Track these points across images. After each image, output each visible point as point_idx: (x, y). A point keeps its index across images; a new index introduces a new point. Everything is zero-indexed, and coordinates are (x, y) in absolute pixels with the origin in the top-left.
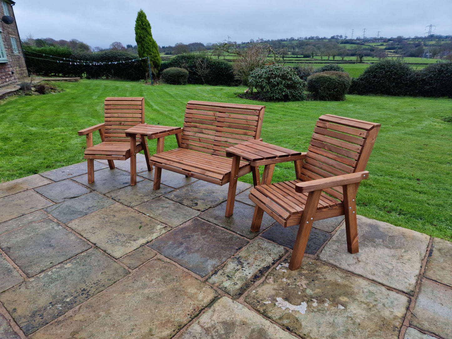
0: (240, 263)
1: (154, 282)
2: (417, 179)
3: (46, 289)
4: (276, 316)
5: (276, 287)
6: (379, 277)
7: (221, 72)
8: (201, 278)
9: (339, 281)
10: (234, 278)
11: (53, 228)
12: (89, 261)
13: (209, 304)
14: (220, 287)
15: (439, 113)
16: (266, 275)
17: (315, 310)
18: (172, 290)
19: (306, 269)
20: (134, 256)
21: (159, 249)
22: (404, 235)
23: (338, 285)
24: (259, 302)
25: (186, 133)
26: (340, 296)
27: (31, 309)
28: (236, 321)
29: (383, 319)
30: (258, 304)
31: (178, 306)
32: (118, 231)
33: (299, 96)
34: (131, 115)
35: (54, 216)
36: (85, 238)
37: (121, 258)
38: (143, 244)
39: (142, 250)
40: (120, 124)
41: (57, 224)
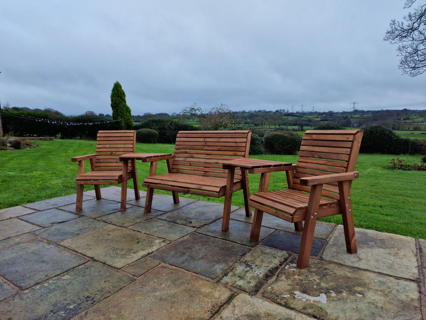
0: (248, 265)
1: (163, 285)
2: (380, 206)
3: (44, 299)
4: (300, 307)
5: (290, 283)
6: (384, 270)
8: (212, 280)
9: (349, 275)
10: (246, 278)
11: (44, 247)
12: (88, 272)
13: (227, 301)
14: (234, 286)
15: (378, 163)
16: (276, 274)
17: (336, 299)
18: (185, 291)
19: (314, 268)
20: (137, 266)
21: (162, 259)
22: (392, 239)
23: (349, 278)
24: (277, 296)
25: (177, 159)
26: (354, 286)
27: (30, 318)
28: (260, 313)
29: (403, 302)
30: (277, 298)
31: (195, 304)
32: (115, 246)
34: (123, 146)
35: (44, 238)
36: (80, 253)
37: (123, 268)
38: (144, 256)
39: (144, 261)
40: (111, 154)
41: (47, 243)
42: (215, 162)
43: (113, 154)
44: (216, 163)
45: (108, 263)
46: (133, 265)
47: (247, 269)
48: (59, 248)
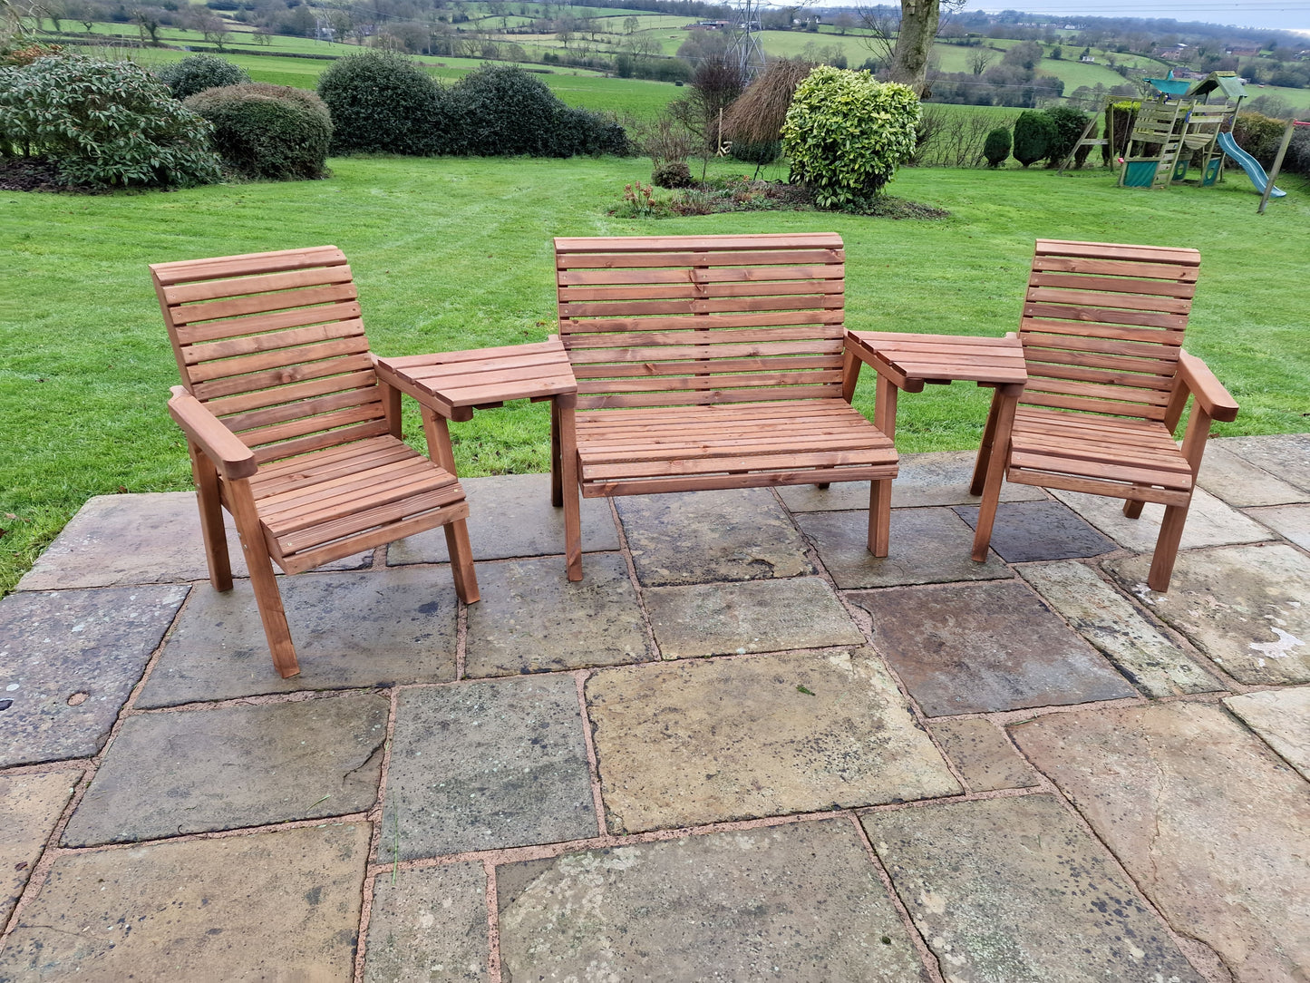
0: (1105, 630)
8: (1137, 700)
10: (1162, 661)
13: (1245, 729)
26: (1261, 589)
33: (203, 170)
34: (317, 332)
35: (501, 845)
36: (770, 816)
37: (965, 784)
38: (915, 722)
39: (949, 735)
40: (277, 382)
41: (586, 854)
42: (746, 353)
43: (285, 380)
44: (750, 356)
45: (905, 793)
46: (958, 761)
47: (1122, 639)
48: (666, 841)
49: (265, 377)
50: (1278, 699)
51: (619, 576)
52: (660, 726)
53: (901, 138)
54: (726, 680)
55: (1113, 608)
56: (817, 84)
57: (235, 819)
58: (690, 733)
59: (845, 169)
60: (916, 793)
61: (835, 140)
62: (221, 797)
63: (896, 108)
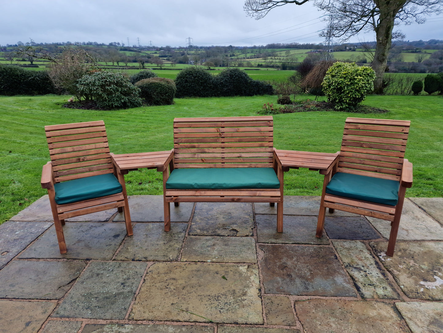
0: (357, 269)
1: (333, 325)
5: (406, 275)
7: (16, 79)
8: (357, 298)
9: (422, 250)
10: (376, 284)
13: (399, 316)
14: (381, 297)
16: (384, 269)
18: (360, 322)
20: (273, 311)
21: (282, 292)
23: (426, 253)
24: (418, 293)
28: (433, 316)
33: (136, 103)
34: (93, 146)
35: (91, 317)
36: (185, 321)
37: (265, 321)
38: (259, 294)
39: (270, 301)
40: (78, 161)
41: (115, 325)
43: (81, 160)
44: (238, 157)
45: (240, 321)
46: (268, 311)
47: (363, 273)
48: (144, 325)
49: (74, 159)
50: (421, 306)
51: (182, 231)
52: (166, 284)
53: (367, 85)
54: (198, 271)
55: (365, 261)
56: (335, 68)
57: (22, 296)
58: (175, 288)
59: (345, 96)
60: (244, 321)
61: (341, 86)
62: (22, 288)
63: (365, 75)
